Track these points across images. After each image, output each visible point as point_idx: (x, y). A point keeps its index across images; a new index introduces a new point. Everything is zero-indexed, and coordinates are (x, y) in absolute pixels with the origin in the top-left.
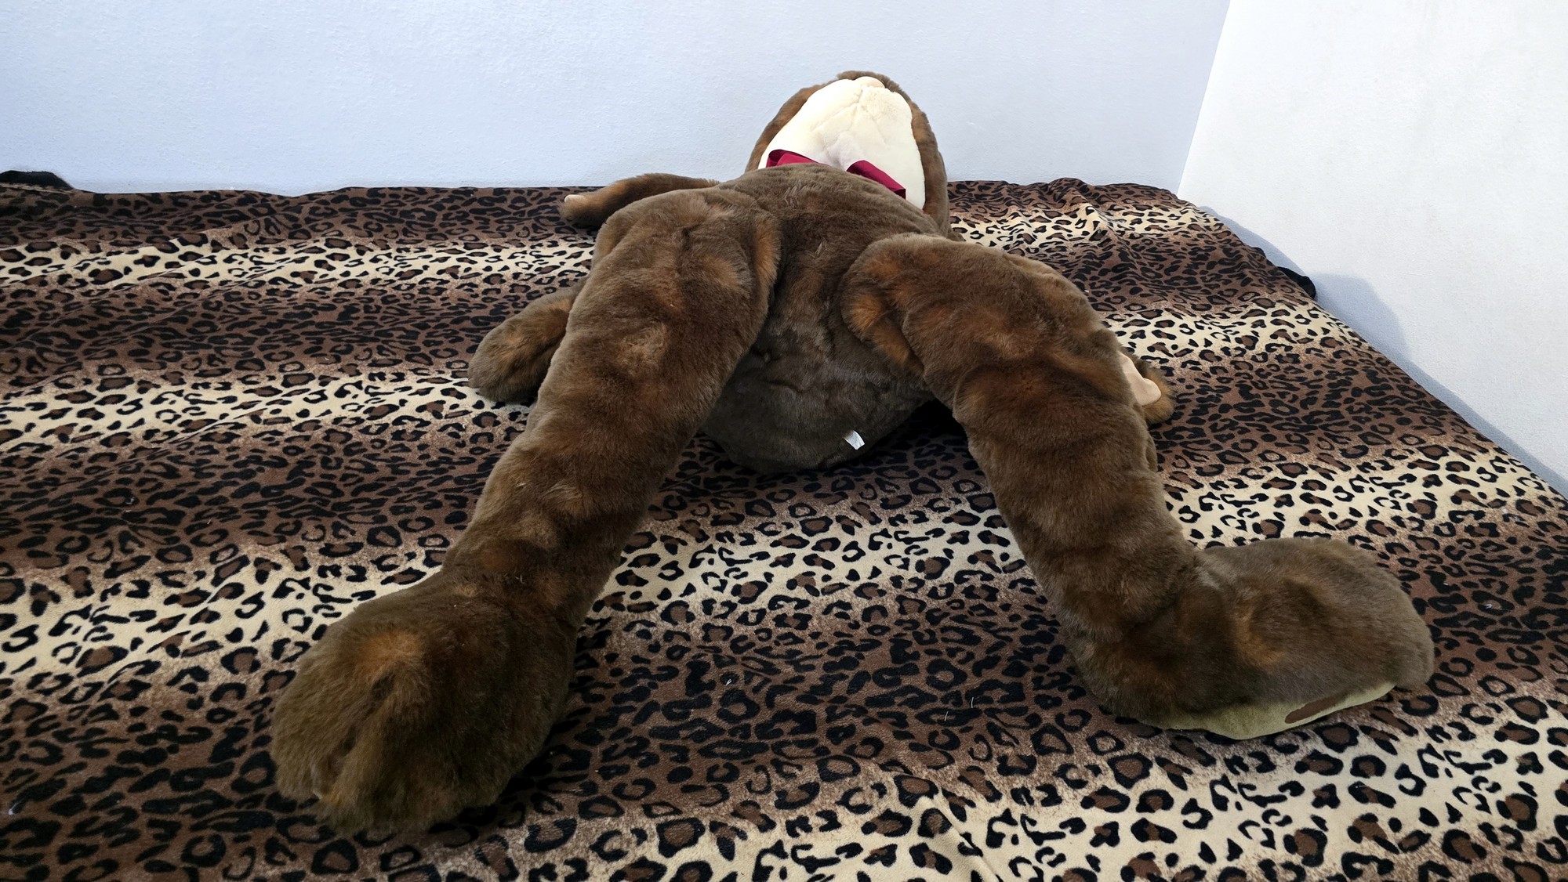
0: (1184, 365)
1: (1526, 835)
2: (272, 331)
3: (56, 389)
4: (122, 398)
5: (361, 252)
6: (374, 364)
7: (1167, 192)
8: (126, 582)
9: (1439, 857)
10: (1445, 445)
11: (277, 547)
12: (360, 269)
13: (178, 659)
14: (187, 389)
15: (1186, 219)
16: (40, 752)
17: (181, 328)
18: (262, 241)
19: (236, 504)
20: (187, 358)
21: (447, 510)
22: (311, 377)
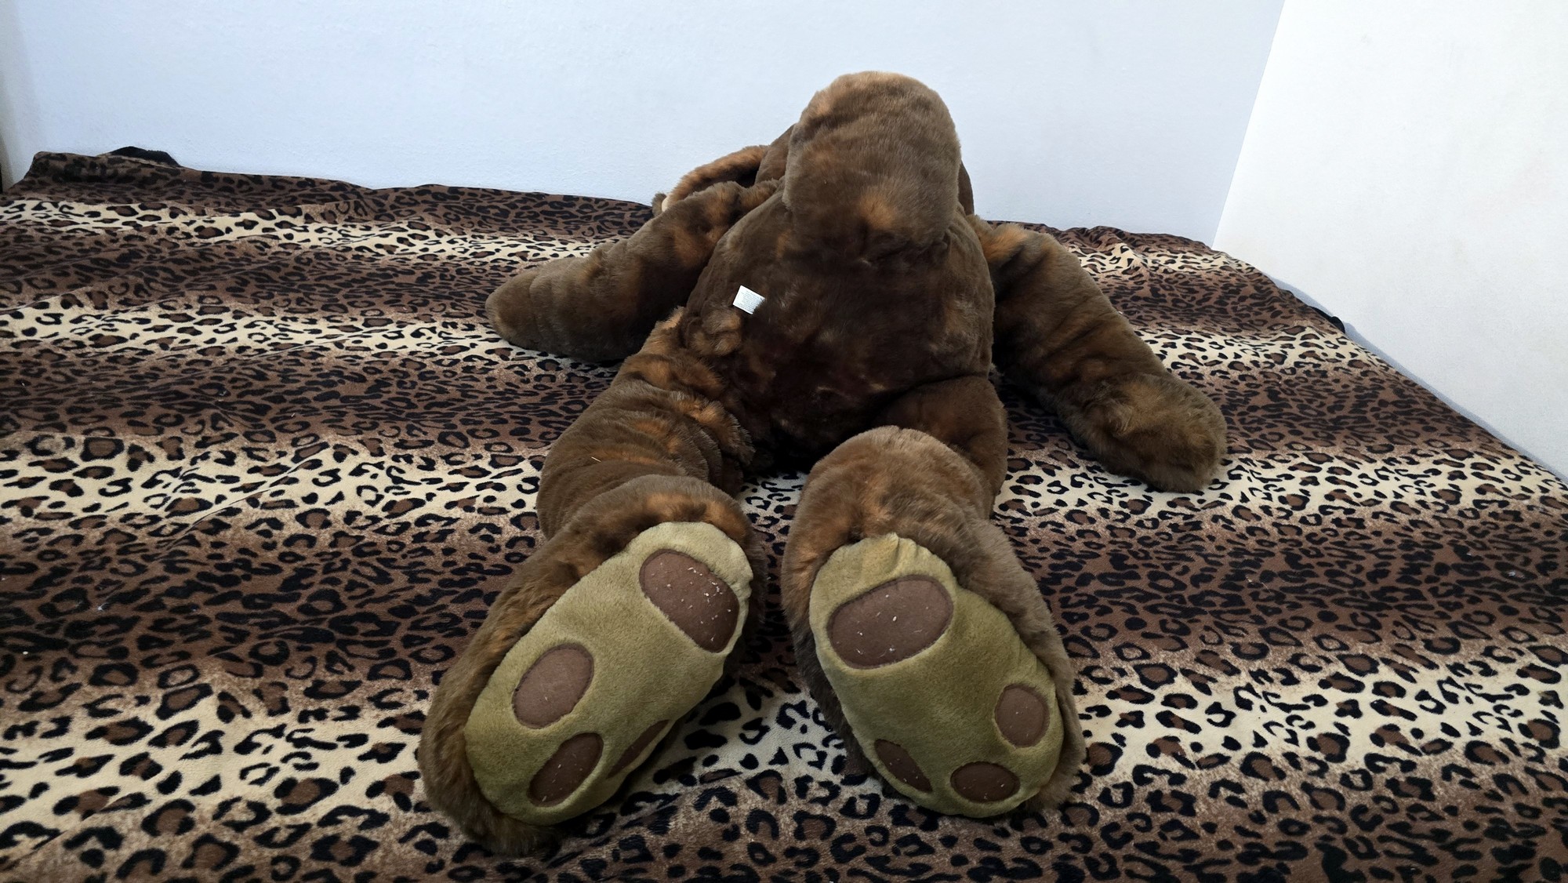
0: (1213, 373)
1: (1548, 751)
2: (356, 285)
3: (160, 309)
4: (219, 321)
5: (439, 235)
6: (448, 315)
7: (1200, 243)
8: (215, 451)
9: (1462, 762)
10: (1470, 450)
11: (355, 437)
12: (438, 247)
13: (257, 510)
14: (277, 320)
15: (1219, 263)
16: (128, 568)
17: (275, 275)
18: (350, 219)
19: (318, 405)
20: (278, 298)
21: (512, 425)
22: (390, 321)
